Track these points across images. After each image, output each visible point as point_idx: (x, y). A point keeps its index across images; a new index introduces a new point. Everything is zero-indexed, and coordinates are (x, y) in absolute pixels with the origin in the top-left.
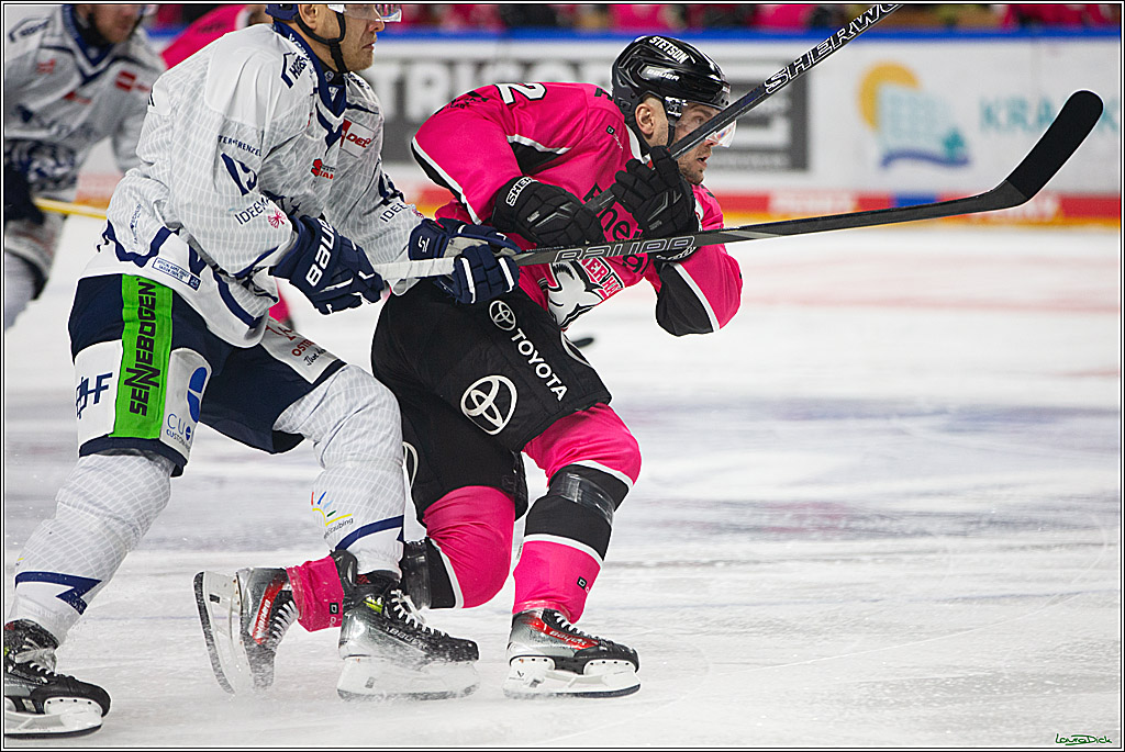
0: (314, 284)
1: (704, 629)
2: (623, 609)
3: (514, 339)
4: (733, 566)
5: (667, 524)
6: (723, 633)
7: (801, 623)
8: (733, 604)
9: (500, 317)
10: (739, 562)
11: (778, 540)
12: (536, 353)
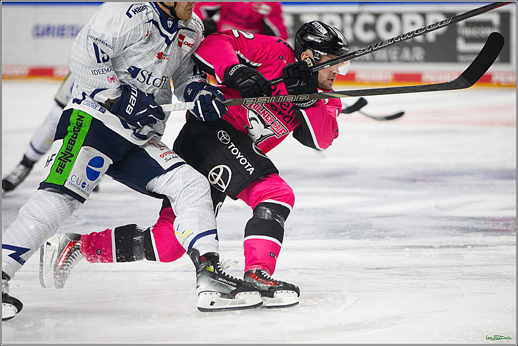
0: (130, 114)
1: (462, 277)
2: (424, 267)
3: (229, 148)
4: (475, 247)
5: (444, 228)
6: (471, 279)
7: (508, 274)
8: (475, 265)
9: (223, 138)
10: (478, 246)
11: (496, 235)
12: (240, 153)
